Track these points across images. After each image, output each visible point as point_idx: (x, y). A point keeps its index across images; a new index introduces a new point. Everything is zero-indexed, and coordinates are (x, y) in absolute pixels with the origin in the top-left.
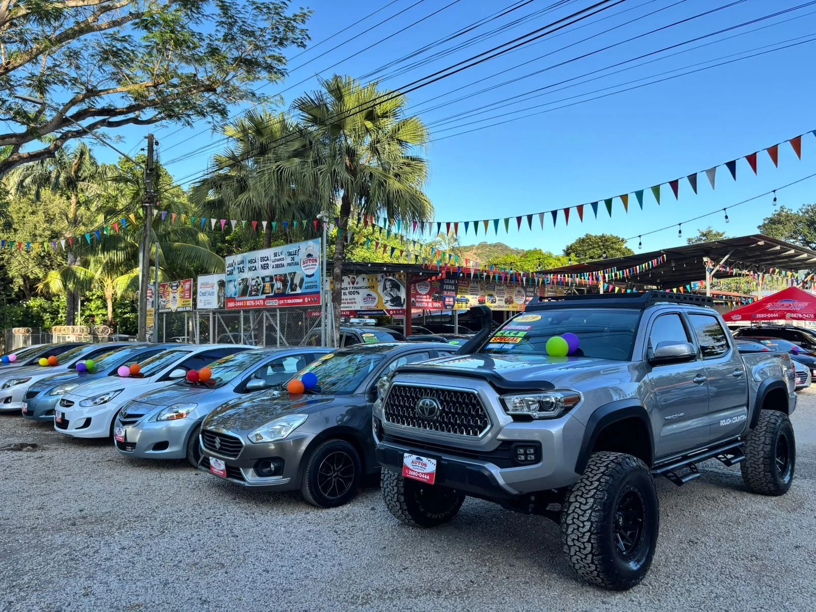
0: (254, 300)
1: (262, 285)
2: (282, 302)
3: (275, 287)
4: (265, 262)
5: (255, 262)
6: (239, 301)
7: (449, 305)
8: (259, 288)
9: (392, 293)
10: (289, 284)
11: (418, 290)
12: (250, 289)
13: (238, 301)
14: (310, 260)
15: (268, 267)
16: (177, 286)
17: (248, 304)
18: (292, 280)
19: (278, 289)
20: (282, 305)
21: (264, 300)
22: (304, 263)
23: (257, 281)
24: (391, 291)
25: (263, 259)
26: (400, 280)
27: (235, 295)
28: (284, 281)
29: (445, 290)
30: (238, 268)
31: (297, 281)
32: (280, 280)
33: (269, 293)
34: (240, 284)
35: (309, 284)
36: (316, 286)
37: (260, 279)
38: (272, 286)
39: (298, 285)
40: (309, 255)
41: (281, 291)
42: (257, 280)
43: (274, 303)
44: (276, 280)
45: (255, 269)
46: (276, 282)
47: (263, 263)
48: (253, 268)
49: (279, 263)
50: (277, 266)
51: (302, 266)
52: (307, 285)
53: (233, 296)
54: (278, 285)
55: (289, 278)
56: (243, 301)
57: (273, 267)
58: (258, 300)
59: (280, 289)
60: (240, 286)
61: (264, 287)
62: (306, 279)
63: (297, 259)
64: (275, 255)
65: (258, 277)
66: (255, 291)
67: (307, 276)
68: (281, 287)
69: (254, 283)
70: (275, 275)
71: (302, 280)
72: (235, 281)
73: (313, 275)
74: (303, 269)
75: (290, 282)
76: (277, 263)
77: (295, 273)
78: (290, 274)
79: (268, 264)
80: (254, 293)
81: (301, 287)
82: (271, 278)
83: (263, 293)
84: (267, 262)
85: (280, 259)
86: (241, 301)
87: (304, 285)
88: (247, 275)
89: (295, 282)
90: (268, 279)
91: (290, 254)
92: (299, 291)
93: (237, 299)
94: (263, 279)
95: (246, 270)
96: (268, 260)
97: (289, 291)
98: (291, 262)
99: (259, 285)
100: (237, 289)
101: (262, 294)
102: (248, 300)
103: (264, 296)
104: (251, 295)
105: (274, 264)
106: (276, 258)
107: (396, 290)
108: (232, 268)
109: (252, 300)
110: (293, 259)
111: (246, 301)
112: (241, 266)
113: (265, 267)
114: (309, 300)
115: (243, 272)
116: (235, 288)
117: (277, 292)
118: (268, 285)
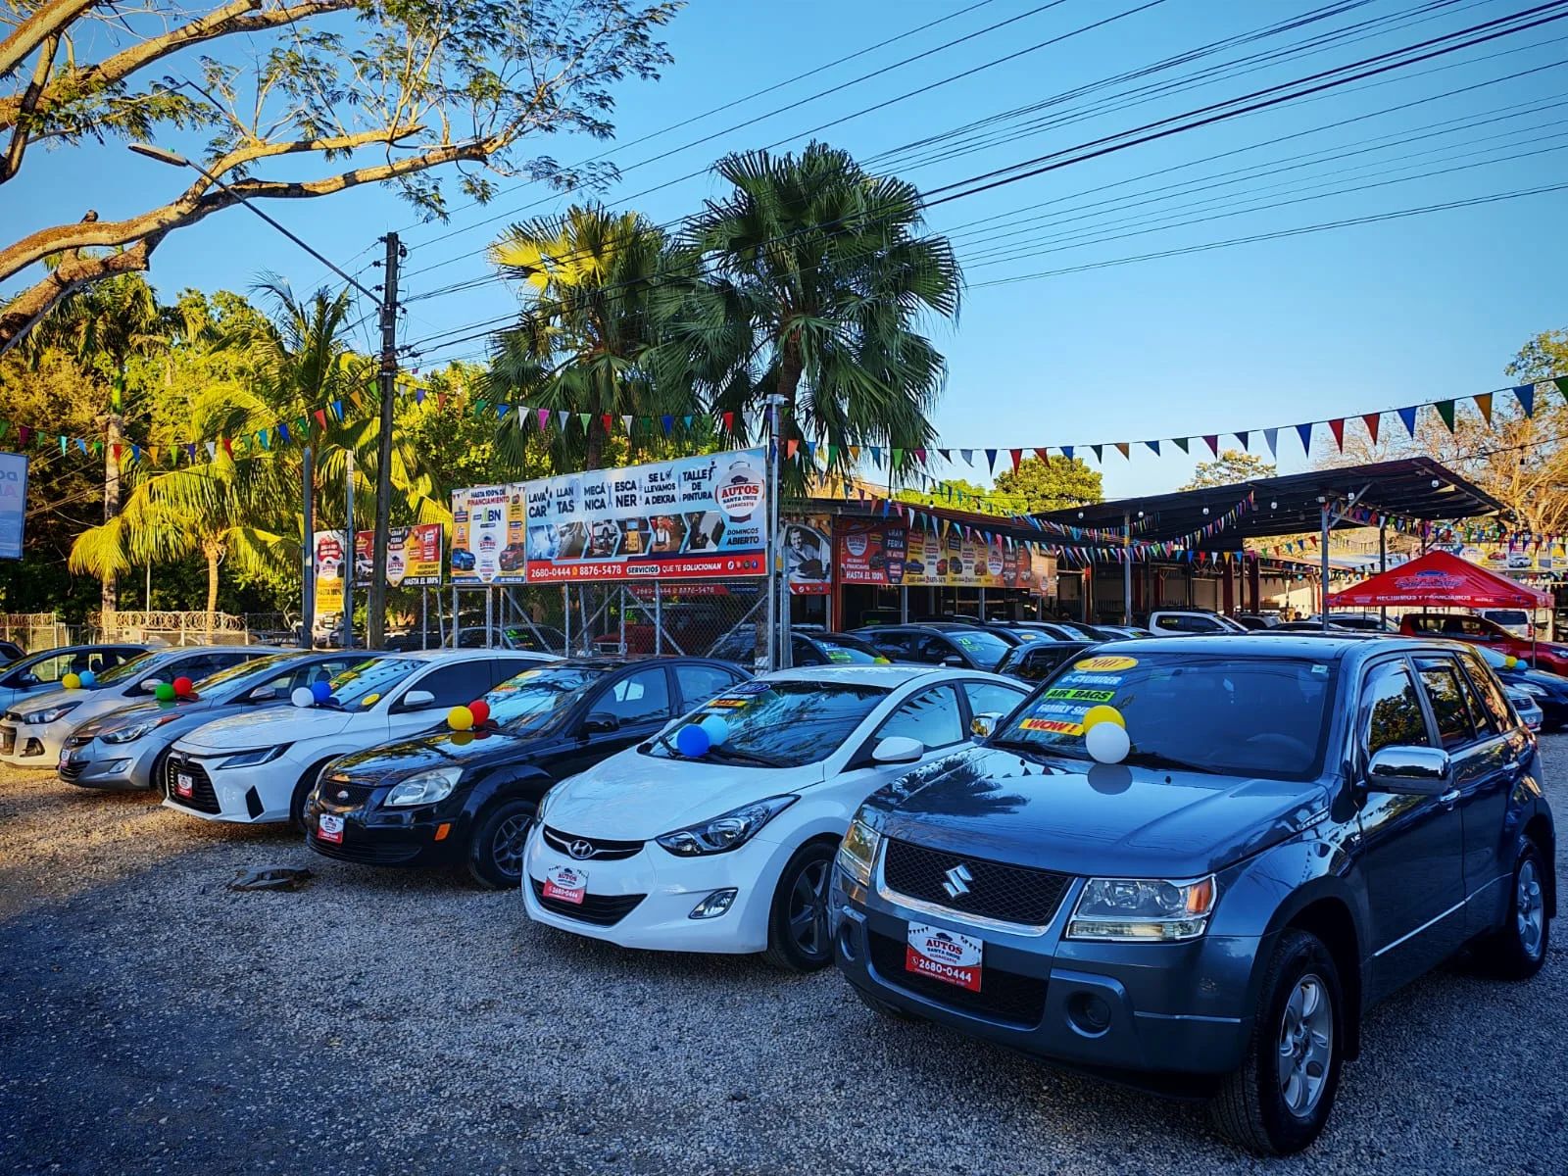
0: (600, 566)
1: (619, 536)
2: (668, 569)
3: (653, 539)
4: (626, 492)
5: (603, 491)
6: (561, 567)
7: (895, 576)
8: (612, 541)
9: (802, 553)
10: (687, 535)
11: (849, 548)
12: (588, 544)
13: (557, 567)
14: (740, 488)
15: (633, 502)
17: (584, 571)
18: (695, 527)
19: (658, 543)
20: (669, 574)
21: (624, 565)
22: (725, 494)
23: (606, 529)
24: (801, 549)
25: (620, 486)
26: (819, 529)
27: (551, 553)
28: (674, 528)
29: (890, 548)
30: (559, 503)
31: (707, 528)
32: (664, 526)
33: (637, 552)
34: (562, 534)
35: (738, 536)
36: (753, 540)
37: (615, 524)
38: (645, 539)
39: (709, 535)
40: (737, 479)
41: (666, 549)
42: (607, 525)
43: (651, 571)
44: (656, 527)
45: (603, 505)
46: (655, 531)
47: (620, 494)
48: (597, 504)
49: (661, 493)
50: (658, 500)
51: (721, 500)
52: (732, 537)
53: (545, 556)
54: (663, 536)
55: (687, 523)
56: (571, 567)
57: (647, 502)
58: (607, 564)
59: (664, 543)
60: (564, 539)
61: (624, 539)
62: (730, 526)
63: (706, 486)
64: (653, 478)
65: (609, 522)
66: (601, 548)
67: (733, 519)
68: (668, 541)
69: (598, 531)
70: (651, 518)
71: (720, 528)
72: (549, 527)
73: (748, 517)
74: (724, 506)
75: (689, 531)
76: (656, 494)
77: (702, 514)
78: (689, 515)
79: (633, 496)
80: (597, 551)
81: (717, 541)
82: (643, 523)
83: (622, 551)
84: (633, 492)
85: (666, 487)
86: (566, 567)
87: (725, 537)
88: (581, 515)
89: (702, 529)
90: (634, 525)
91: (689, 476)
92: (711, 547)
93: (555, 562)
94: (622, 524)
95: (579, 506)
96: (634, 486)
97: (686, 548)
98: (692, 492)
99: (611, 536)
100: (556, 544)
101: (618, 553)
102: (584, 565)
103: (624, 558)
104: (590, 555)
105: (650, 495)
106: (654, 483)
107: (810, 548)
108: (545, 503)
109: (594, 565)
110: (698, 486)
111: (578, 566)
112: (567, 499)
113: (626, 501)
114: (739, 564)
115: (572, 511)
116: (551, 541)
117: (655, 549)
118: (633, 537)
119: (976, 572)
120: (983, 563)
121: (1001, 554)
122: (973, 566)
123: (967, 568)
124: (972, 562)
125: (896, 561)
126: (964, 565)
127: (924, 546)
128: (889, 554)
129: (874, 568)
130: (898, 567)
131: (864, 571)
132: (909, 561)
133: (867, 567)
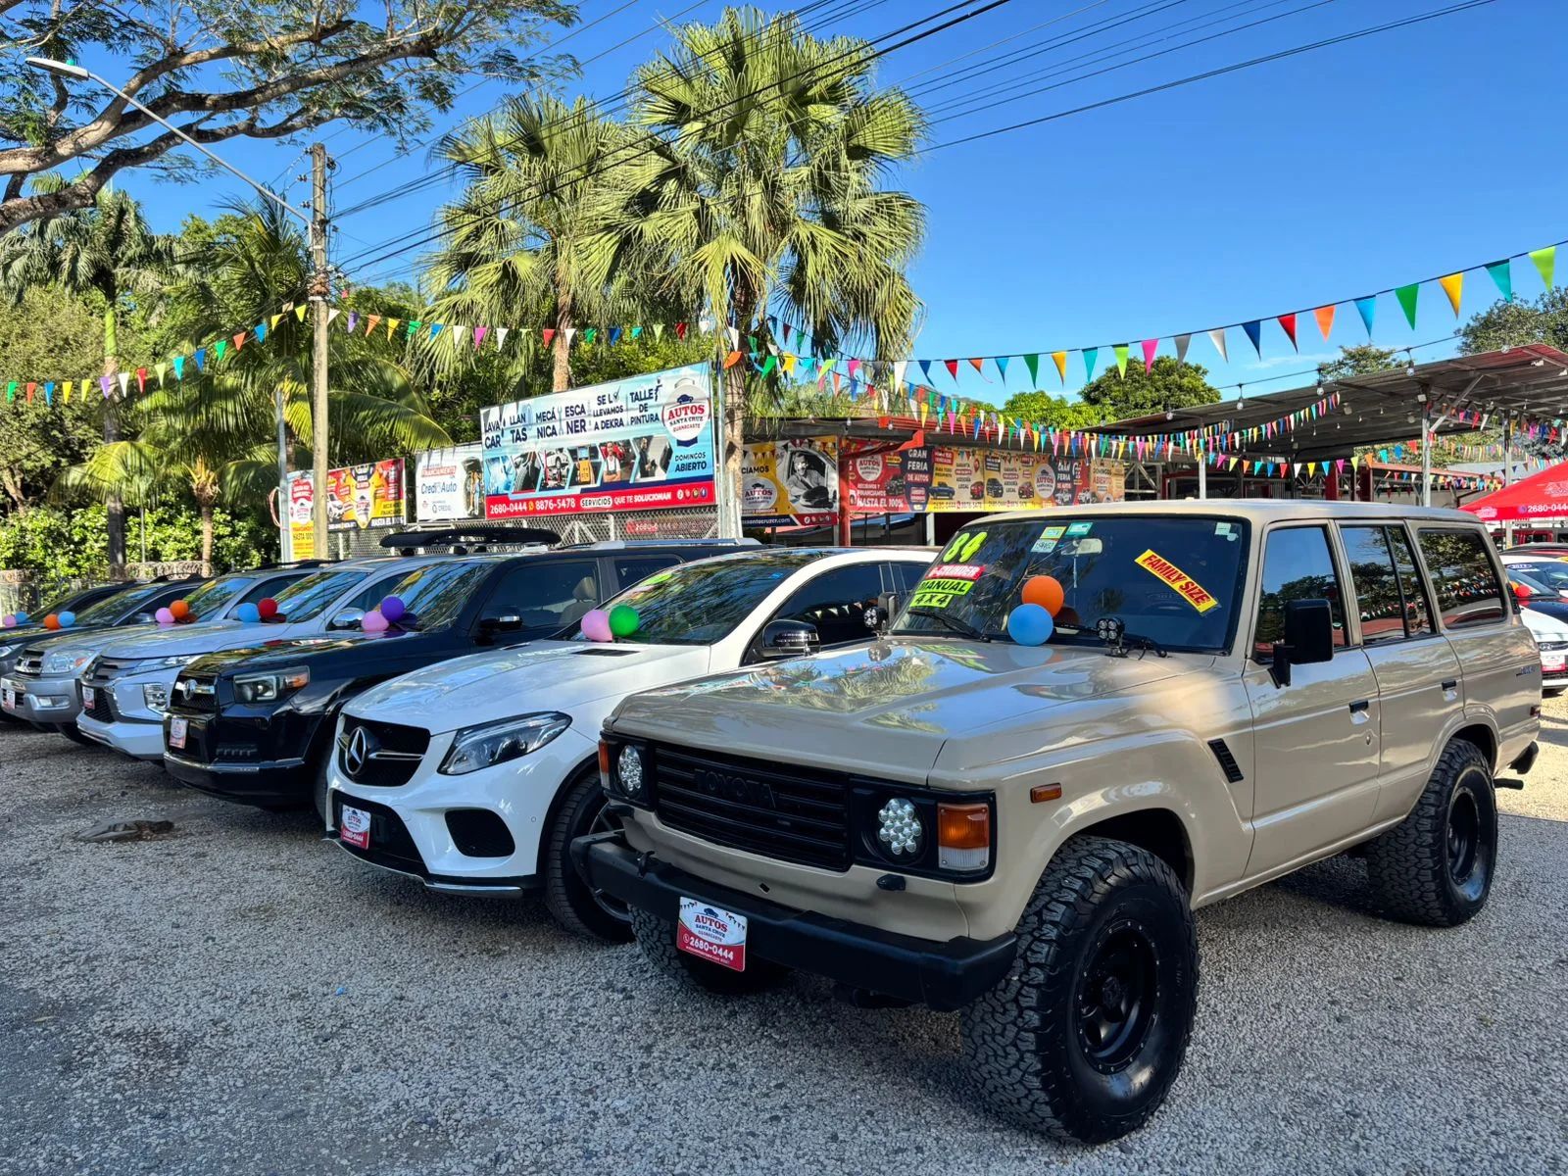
1: (571, 467)
2: (620, 500)
3: (603, 469)
4: (576, 417)
5: (553, 417)
6: (518, 501)
7: (918, 503)
8: (564, 472)
9: (807, 480)
11: (860, 472)
12: (541, 476)
13: (514, 502)
14: (686, 408)
15: (583, 427)
16: (369, 475)
17: (540, 506)
19: (609, 473)
20: (621, 506)
21: (577, 498)
22: (671, 415)
23: (558, 459)
24: (805, 475)
25: (570, 411)
26: (826, 453)
27: (507, 487)
28: (624, 455)
29: (911, 471)
30: (512, 432)
32: (614, 454)
33: (589, 483)
34: (517, 466)
35: (685, 461)
36: (703, 465)
37: (566, 453)
38: (596, 468)
39: (658, 462)
40: (684, 398)
41: (617, 478)
42: (559, 454)
44: (606, 454)
45: (554, 433)
46: (605, 458)
47: (570, 419)
48: (549, 431)
49: (609, 417)
50: (607, 425)
51: (667, 423)
52: (680, 462)
53: (502, 491)
54: (610, 465)
55: (635, 450)
56: (527, 501)
57: (597, 428)
58: (562, 498)
59: (614, 472)
60: (519, 471)
61: (576, 469)
62: (678, 451)
63: (653, 407)
64: (601, 400)
65: (561, 450)
66: (555, 479)
67: (680, 443)
68: (618, 469)
70: (601, 445)
71: (668, 453)
72: (504, 459)
73: (694, 441)
74: (670, 429)
76: (605, 418)
79: (583, 421)
80: (551, 483)
81: (665, 467)
82: (593, 451)
83: (574, 483)
84: (582, 416)
85: (614, 411)
86: (522, 501)
88: (533, 445)
89: (650, 457)
90: (584, 453)
91: (636, 397)
92: (660, 475)
93: (512, 497)
94: (573, 452)
95: (532, 432)
96: (583, 411)
97: (636, 477)
98: (639, 415)
99: (563, 465)
100: (512, 477)
101: (571, 485)
102: (539, 499)
103: (577, 490)
104: (544, 487)
105: (599, 420)
106: (603, 407)
107: (815, 474)
108: (498, 432)
110: (645, 408)
111: (534, 500)
112: (519, 427)
113: (576, 428)
114: (688, 493)
115: (525, 439)
116: (507, 473)
117: (607, 479)
118: (585, 466)
119: (1021, 495)
120: (1030, 485)
121: (1052, 474)
122: (1017, 488)
123: (1009, 490)
124: (1015, 484)
125: (919, 485)
126: (1005, 487)
127: (954, 468)
128: (910, 477)
129: (891, 493)
130: (922, 491)
131: (879, 498)
132: (935, 484)
133: (883, 493)
